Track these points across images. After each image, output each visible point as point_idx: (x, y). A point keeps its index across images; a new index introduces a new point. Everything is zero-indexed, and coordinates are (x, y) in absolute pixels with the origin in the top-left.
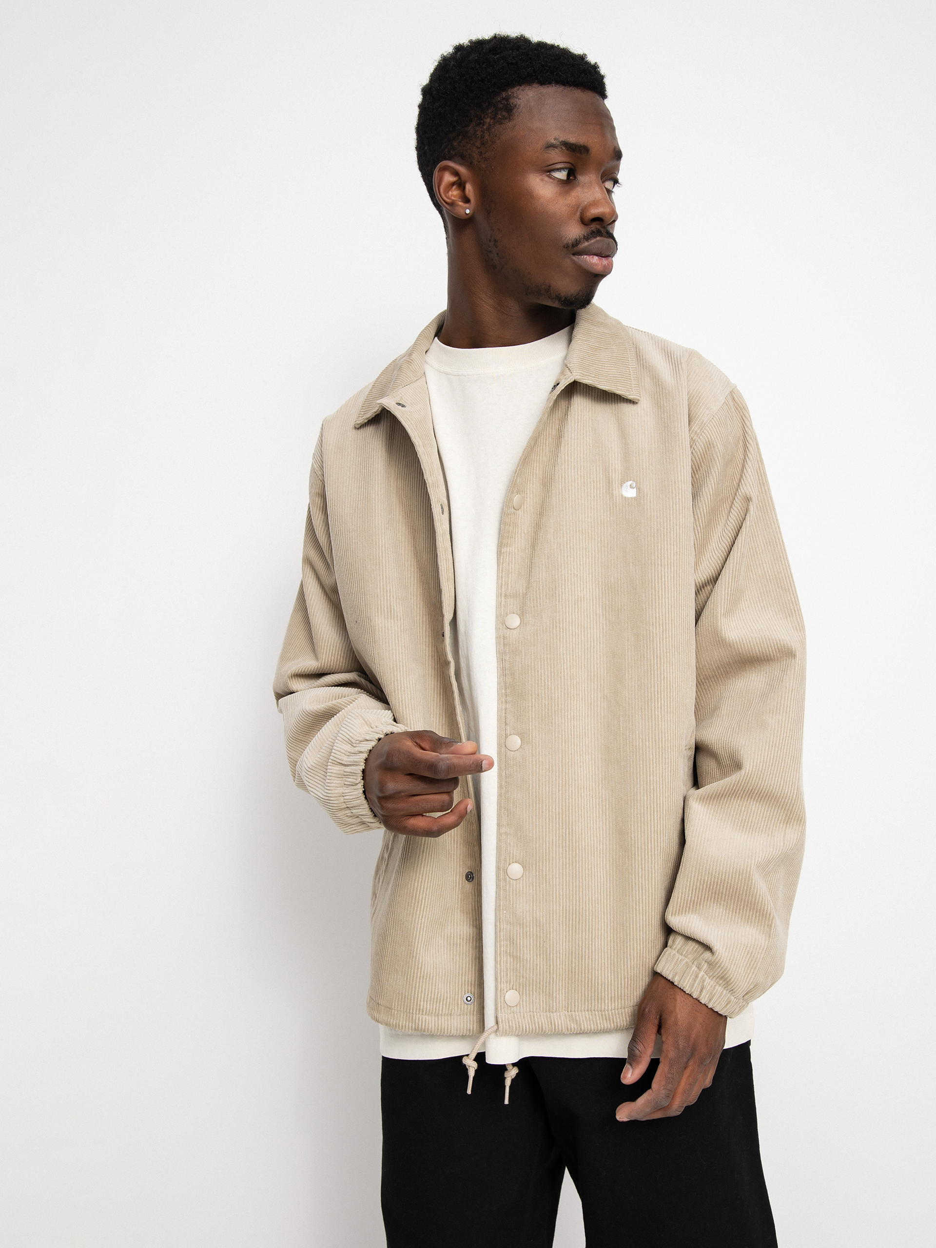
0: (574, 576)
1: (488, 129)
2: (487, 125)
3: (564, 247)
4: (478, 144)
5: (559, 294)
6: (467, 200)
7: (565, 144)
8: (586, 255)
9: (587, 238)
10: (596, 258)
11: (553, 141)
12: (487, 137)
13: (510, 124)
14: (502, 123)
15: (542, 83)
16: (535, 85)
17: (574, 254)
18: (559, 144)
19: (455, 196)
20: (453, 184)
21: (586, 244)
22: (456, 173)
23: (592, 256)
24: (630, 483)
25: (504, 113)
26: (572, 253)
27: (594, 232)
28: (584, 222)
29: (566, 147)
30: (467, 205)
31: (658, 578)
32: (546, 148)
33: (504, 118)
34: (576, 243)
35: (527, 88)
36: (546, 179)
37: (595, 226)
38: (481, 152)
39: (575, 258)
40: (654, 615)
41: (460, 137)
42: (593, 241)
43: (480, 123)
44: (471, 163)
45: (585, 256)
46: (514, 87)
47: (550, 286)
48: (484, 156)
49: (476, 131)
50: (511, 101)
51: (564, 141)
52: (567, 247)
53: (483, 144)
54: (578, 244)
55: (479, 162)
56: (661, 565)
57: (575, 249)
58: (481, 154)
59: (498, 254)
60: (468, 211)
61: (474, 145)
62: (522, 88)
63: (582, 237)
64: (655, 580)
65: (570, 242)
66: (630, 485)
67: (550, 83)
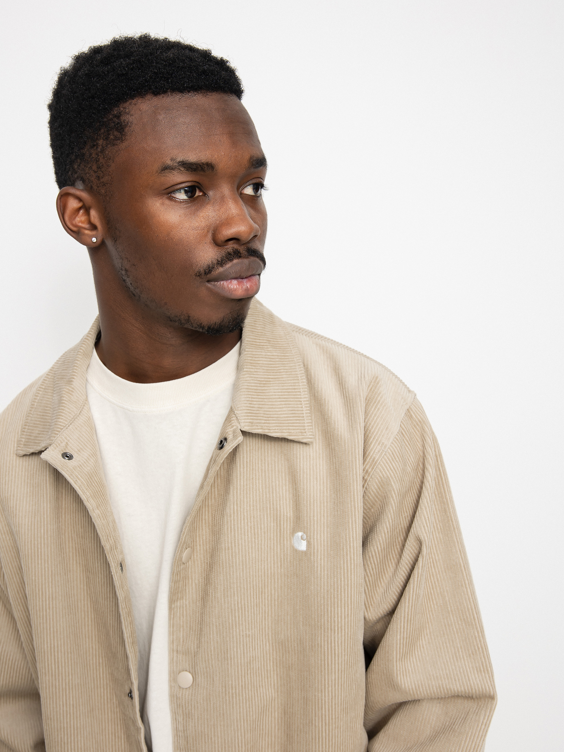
0: (246, 637)
1: (102, 151)
2: (101, 147)
3: (196, 275)
4: (94, 167)
5: (201, 324)
6: (94, 227)
7: (183, 164)
8: (223, 280)
9: (221, 263)
10: (235, 282)
11: (169, 162)
12: (101, 160)
13: (123, 145)
14: (114, 145)
15: (156, 93)
16: (149, 96)
17: (208, 281)
18: (176, 164)
19: (82, 222)
20: (80, 209)
21: (221, 269)
22: (80, 199)
23: (230, 281)
24: (300, 534)
25: (116, 133)
26: (207, 280)
27: (229, 254)
28: (217, 243)
29: (185, 167)
30: (94, 233)
31: (328, 643)
32: (162, 170)
33: (116, 138)
34: (209, 270)
35: (140, 101)
36: (167, 202)
37: (231, 246)
38: (99, 177)
39: (209, 285)
40: (323, 682)
41: (79, 160)
42: (229, 265)
43: (94, 145)
44: (92, 187)
45: (222, 282)
46: (126, 101)
47: (189, 317)
48: (102, 180)
49: (91, 154)
50: (123, 118)
51: (183, 162)
52: (199, 276)
53: (99, 168)
54: (212, 271)
55: (98, 187)
56: (331, 630)
57: (208, 276)
58: (98, 178)
59: (131, 284)
60: (94, 240)
61: (91, 168)
62: (134, 101)
63: (215, 262)
64: (324, 645)
65: (202, 269)
66: (301, 537)
67: (165, 92)
